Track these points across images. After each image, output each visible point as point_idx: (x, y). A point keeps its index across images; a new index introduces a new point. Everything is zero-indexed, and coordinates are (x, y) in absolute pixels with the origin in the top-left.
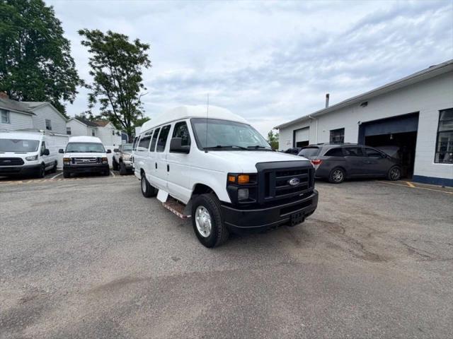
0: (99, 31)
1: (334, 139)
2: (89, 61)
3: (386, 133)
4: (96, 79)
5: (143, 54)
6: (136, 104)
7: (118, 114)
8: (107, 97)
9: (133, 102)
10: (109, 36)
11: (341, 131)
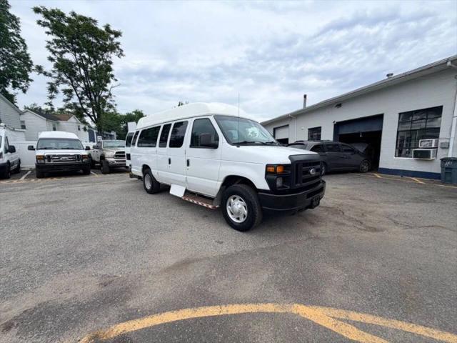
0: (59, 11)
1: (312, 136)
2: (46, 44)
3: (356, 131)
4: (56, 66)
5: (114, 41)
6: (107, 97)
7: (85, 107)
8: (70, 87)
9: (104, 94)
10: (73, 18)
11: (318, 130)
